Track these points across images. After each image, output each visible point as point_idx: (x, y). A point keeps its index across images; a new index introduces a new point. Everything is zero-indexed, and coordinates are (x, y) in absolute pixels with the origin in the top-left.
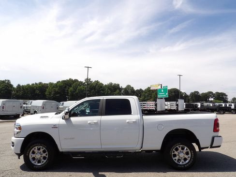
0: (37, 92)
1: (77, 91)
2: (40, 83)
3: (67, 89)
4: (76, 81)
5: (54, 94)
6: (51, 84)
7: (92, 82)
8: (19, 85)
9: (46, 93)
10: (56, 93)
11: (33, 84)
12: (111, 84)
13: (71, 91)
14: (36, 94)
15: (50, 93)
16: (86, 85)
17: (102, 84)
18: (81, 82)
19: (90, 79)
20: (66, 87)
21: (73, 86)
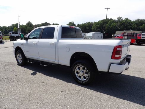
0: (87, 28)
1: (111, 26)
2: (89, 22)
3: (104, 25)
4: (111, 19)
5: (97, 29)
6: (95, 22)
7: (122, 19)
8: (78, 24)
9: (92, 28)
10: (98, 28)
11: (85, 23)
12: (139, 20)
13: (107, 27)
14: (87, 29)
15: (94, 28)
16: (118, 22)
17: (131, 21)
18: (115, 20)
19: (121, 18)
20: (104, 24)
21: (108, 23)
